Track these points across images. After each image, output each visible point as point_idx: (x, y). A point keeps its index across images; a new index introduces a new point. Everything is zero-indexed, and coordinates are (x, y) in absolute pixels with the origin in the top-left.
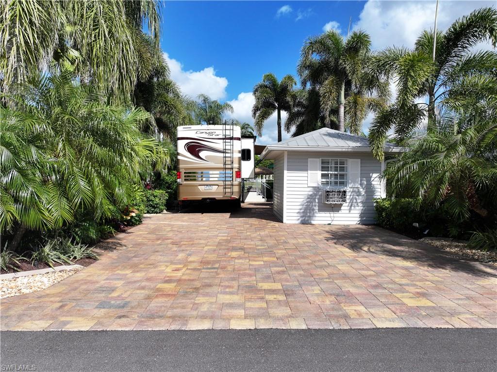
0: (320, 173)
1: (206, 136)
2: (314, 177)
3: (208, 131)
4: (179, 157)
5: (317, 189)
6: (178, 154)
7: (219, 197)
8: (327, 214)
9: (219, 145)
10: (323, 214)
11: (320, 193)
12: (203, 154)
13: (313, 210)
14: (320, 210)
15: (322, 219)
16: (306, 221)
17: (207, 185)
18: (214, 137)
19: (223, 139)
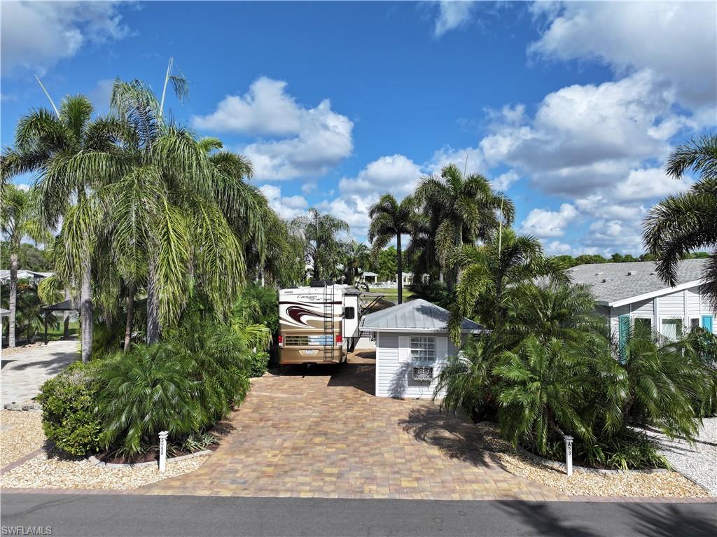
0: (409, 350)
1: (308, 300)
2: (404, 354)
3: (309, 296)
4: (281, 322)
5: (407, 365)
6: (280, 318)
7: (320, 361)
8: (417, 388)
9: (320, 309)
10: (413, 388)
11: (409, 369)
12: (304, 318)
13: (404, 386)
14: (409, 385)
15: (411, 392)
16: (397, 395)
17: (308, 350)
18: (315, 301)
19: (324, 303)
